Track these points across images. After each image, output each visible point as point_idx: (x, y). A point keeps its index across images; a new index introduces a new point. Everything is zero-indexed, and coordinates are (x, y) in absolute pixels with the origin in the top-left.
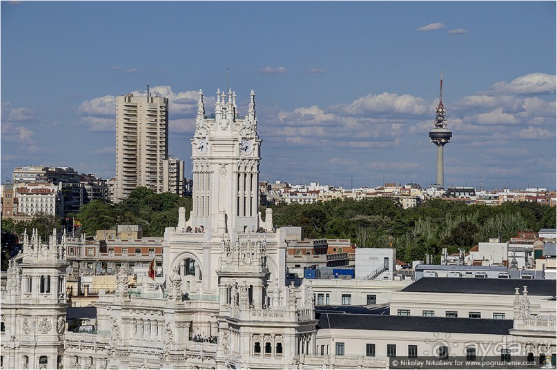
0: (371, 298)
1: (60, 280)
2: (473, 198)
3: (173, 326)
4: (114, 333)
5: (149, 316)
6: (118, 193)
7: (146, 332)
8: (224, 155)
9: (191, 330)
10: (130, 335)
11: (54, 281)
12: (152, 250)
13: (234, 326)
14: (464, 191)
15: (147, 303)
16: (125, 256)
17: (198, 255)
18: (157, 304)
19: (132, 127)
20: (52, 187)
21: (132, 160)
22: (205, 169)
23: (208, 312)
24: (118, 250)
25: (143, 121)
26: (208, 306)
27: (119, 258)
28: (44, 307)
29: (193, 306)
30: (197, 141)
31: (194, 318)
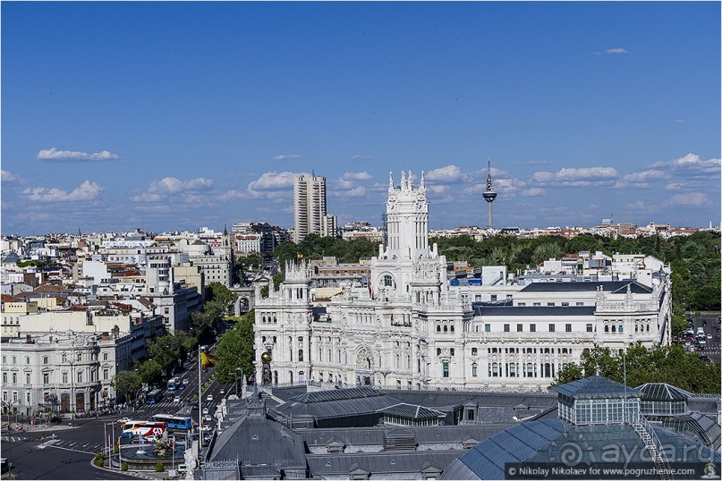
0: (494, 297)
1: (308, 290)
2: (517, 234)
3: (381, 317)
4: (343, 322)
5: (365, 311)
6: (296, 238)
7: (364, 321)
8: (407, 211)
9: (392, 319)
10: (353, 323)
11: (304, 291)
12: (346, 271)
13: (423, 316)
14: (512, 230)
15: (364, 303)
16: (331, 276)
17: (394, 274)
18: (370, 304)
19: (304, 196)
20: (257, 235)
21: (304, 217)
22: (395, 220)
23: (402, 308)
24: (325, 272)
25: (311, 192)
26: (402, 304)
27: (327, 277)
28: (300, 307)
29: (393, 305)
30: (389, 203)
31: (393, 312)
